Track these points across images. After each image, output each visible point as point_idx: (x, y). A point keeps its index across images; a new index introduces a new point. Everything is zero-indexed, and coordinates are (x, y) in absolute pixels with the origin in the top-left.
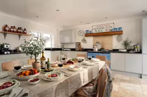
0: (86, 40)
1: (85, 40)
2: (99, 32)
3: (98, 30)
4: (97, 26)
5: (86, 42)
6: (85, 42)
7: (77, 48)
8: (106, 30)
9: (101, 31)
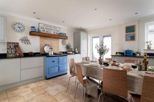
0: (29, 39)
1: (28, 41)
2: (47, 33)
3: (46, 30)
4: (45, 25)
5: (30, 44)
6: (28, 44)
7: (9, 53)
8: (54, 33)
9: (49, 32)
